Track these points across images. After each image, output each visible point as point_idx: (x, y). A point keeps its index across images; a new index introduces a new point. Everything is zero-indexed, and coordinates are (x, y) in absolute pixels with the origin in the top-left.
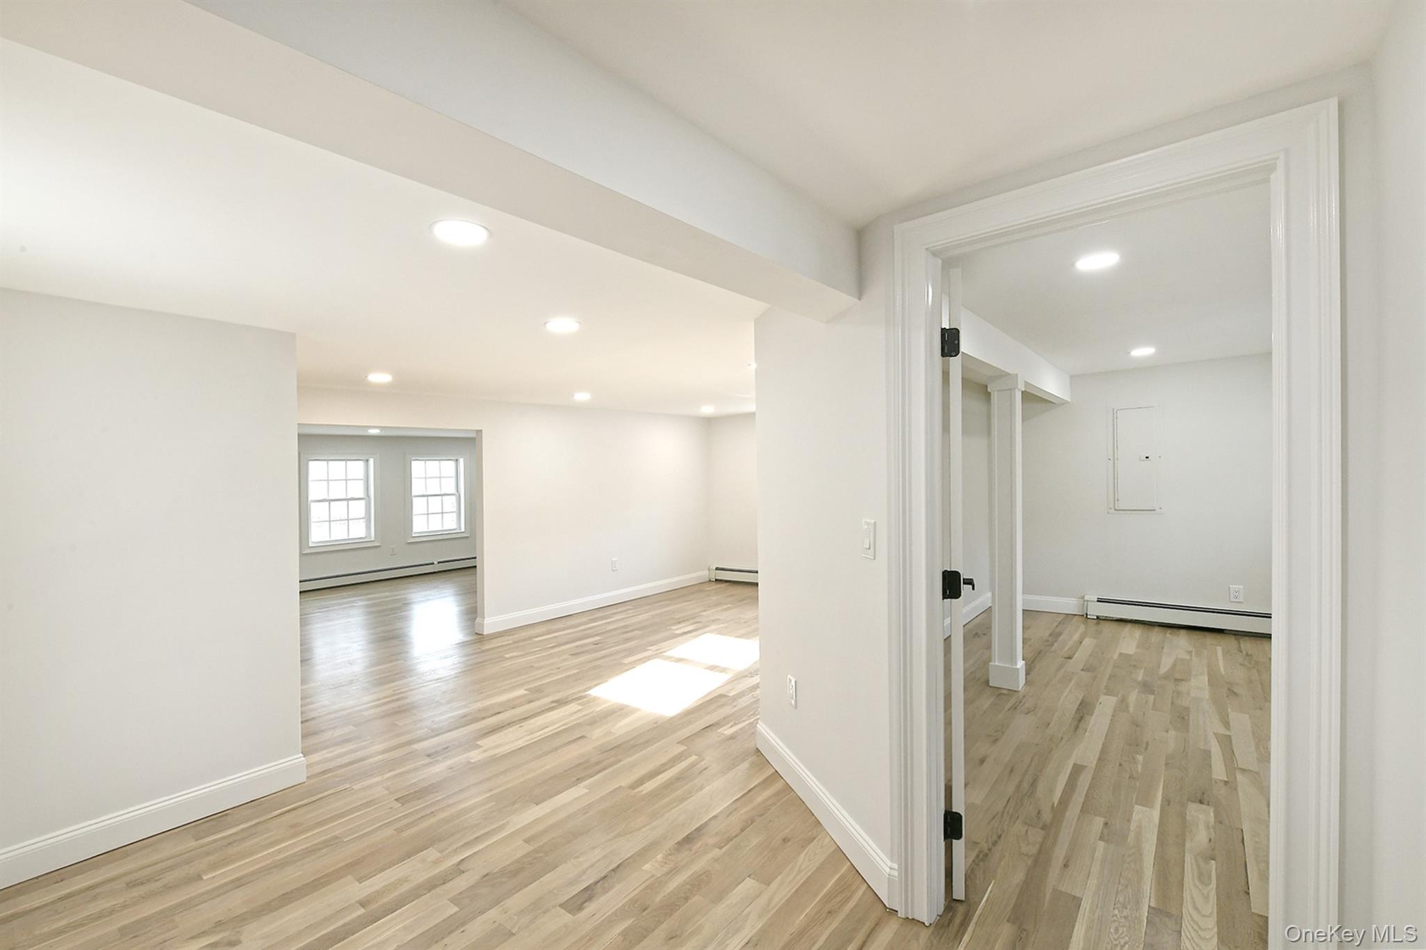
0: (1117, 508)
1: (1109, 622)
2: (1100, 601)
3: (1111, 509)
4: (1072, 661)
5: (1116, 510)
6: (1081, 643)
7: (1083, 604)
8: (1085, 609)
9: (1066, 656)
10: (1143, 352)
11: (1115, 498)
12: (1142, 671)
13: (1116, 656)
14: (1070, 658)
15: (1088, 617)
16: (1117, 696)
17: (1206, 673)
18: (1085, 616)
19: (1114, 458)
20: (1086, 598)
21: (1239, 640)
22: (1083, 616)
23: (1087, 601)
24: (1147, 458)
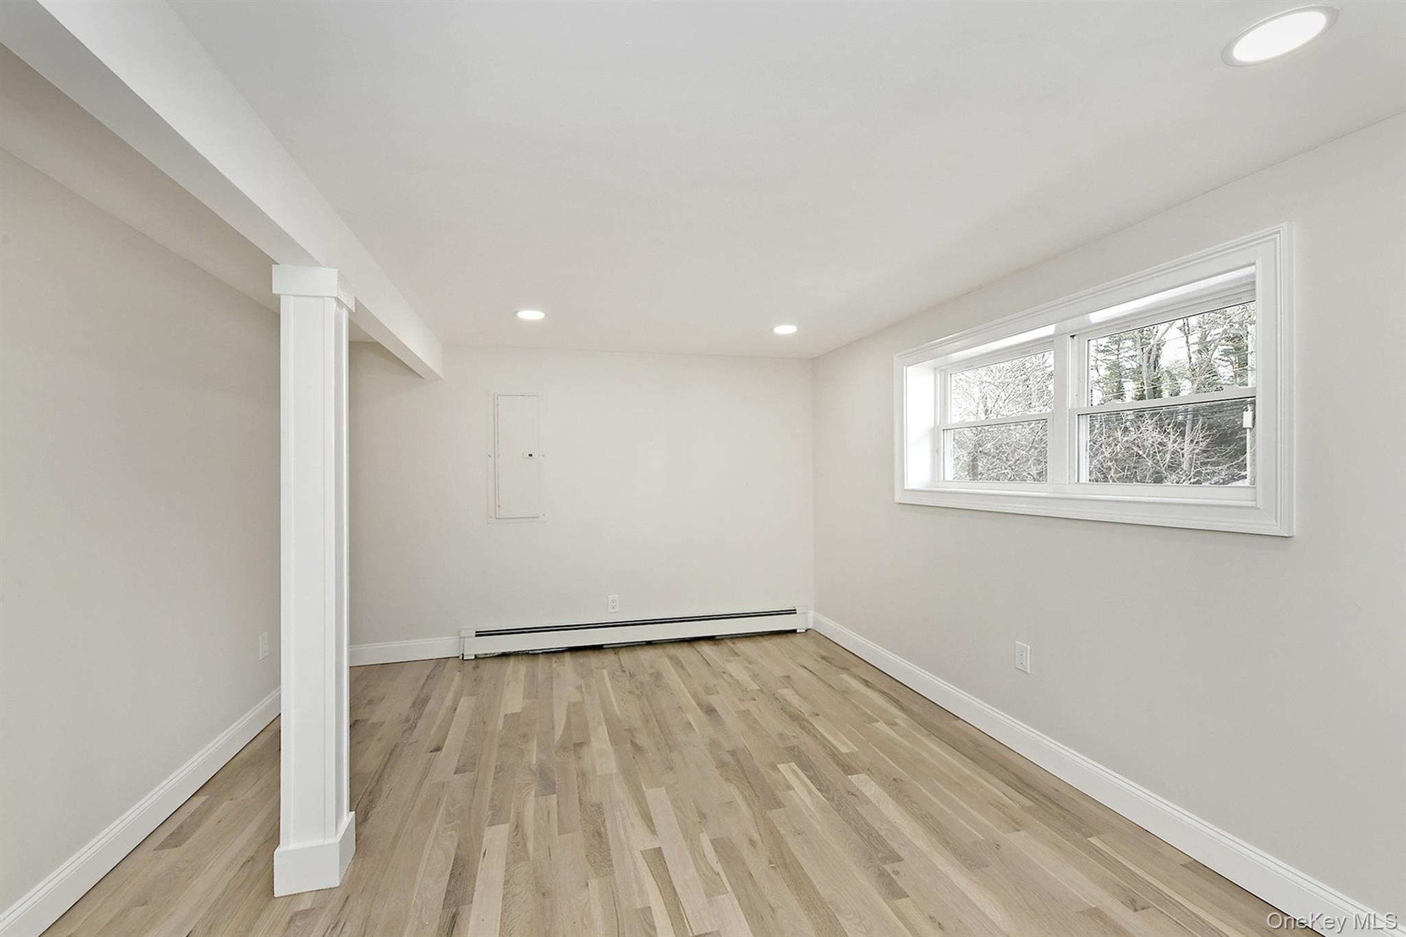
0: (497, 517)
1: (488, 660)
2: (479, 634)
3: (491, 517)
4: (442, 754)
5: (496, 518)
6: (455, 709)
7: (460, 641)
8: (461, 648)
9: (433, 747)
10: (531, 315)
11: (495, 504)
12: (535, 742)
13: (500, 726)
14: (438, 749)
15: (465, 658)
16: (507, 821)
17: (603, 722)
18: (461, 657)
19: (495, 454)
20: (462, 635)
21: (618, 655)
22: (458, 657)
23: (464, 638)
24: (531, 455)
